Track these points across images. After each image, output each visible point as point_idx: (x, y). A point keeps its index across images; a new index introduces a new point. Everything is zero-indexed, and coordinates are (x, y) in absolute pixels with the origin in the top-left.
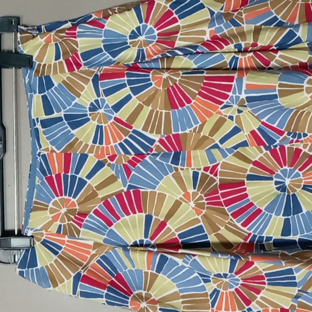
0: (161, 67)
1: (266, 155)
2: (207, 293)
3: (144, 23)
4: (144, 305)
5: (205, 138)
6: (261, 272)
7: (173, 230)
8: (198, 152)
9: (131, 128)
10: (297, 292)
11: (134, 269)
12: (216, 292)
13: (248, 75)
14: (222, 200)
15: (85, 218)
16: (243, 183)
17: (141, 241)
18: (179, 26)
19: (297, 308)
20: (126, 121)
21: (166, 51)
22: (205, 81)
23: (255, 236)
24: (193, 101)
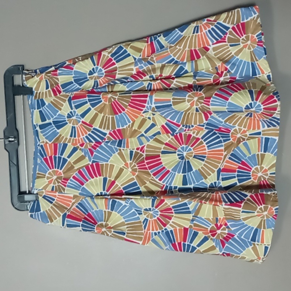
0: (107, 90)
1: (172, 139)
2: (141, 221)
3: (96, 66)
4: (104, 229)
5: (135, 131)
6: (169, 206)
7: (120, 185)
8: (133, 139)
9: (92, 127)
10: (192, 217)
11: (98, 210)
12: (146, 220)
13: (156, 93)
14: (147, 166)
15: (68, 181)
16: (159, 156)
17: (101, 193)
18: (116, 67)
19: (193, 227)
20: (89, 123)
21: (111, 81)
22: (132, 98)
23: (167, 186)
24: (126, 110)
